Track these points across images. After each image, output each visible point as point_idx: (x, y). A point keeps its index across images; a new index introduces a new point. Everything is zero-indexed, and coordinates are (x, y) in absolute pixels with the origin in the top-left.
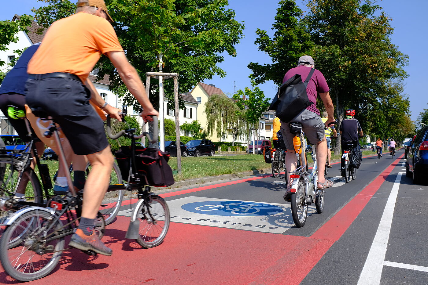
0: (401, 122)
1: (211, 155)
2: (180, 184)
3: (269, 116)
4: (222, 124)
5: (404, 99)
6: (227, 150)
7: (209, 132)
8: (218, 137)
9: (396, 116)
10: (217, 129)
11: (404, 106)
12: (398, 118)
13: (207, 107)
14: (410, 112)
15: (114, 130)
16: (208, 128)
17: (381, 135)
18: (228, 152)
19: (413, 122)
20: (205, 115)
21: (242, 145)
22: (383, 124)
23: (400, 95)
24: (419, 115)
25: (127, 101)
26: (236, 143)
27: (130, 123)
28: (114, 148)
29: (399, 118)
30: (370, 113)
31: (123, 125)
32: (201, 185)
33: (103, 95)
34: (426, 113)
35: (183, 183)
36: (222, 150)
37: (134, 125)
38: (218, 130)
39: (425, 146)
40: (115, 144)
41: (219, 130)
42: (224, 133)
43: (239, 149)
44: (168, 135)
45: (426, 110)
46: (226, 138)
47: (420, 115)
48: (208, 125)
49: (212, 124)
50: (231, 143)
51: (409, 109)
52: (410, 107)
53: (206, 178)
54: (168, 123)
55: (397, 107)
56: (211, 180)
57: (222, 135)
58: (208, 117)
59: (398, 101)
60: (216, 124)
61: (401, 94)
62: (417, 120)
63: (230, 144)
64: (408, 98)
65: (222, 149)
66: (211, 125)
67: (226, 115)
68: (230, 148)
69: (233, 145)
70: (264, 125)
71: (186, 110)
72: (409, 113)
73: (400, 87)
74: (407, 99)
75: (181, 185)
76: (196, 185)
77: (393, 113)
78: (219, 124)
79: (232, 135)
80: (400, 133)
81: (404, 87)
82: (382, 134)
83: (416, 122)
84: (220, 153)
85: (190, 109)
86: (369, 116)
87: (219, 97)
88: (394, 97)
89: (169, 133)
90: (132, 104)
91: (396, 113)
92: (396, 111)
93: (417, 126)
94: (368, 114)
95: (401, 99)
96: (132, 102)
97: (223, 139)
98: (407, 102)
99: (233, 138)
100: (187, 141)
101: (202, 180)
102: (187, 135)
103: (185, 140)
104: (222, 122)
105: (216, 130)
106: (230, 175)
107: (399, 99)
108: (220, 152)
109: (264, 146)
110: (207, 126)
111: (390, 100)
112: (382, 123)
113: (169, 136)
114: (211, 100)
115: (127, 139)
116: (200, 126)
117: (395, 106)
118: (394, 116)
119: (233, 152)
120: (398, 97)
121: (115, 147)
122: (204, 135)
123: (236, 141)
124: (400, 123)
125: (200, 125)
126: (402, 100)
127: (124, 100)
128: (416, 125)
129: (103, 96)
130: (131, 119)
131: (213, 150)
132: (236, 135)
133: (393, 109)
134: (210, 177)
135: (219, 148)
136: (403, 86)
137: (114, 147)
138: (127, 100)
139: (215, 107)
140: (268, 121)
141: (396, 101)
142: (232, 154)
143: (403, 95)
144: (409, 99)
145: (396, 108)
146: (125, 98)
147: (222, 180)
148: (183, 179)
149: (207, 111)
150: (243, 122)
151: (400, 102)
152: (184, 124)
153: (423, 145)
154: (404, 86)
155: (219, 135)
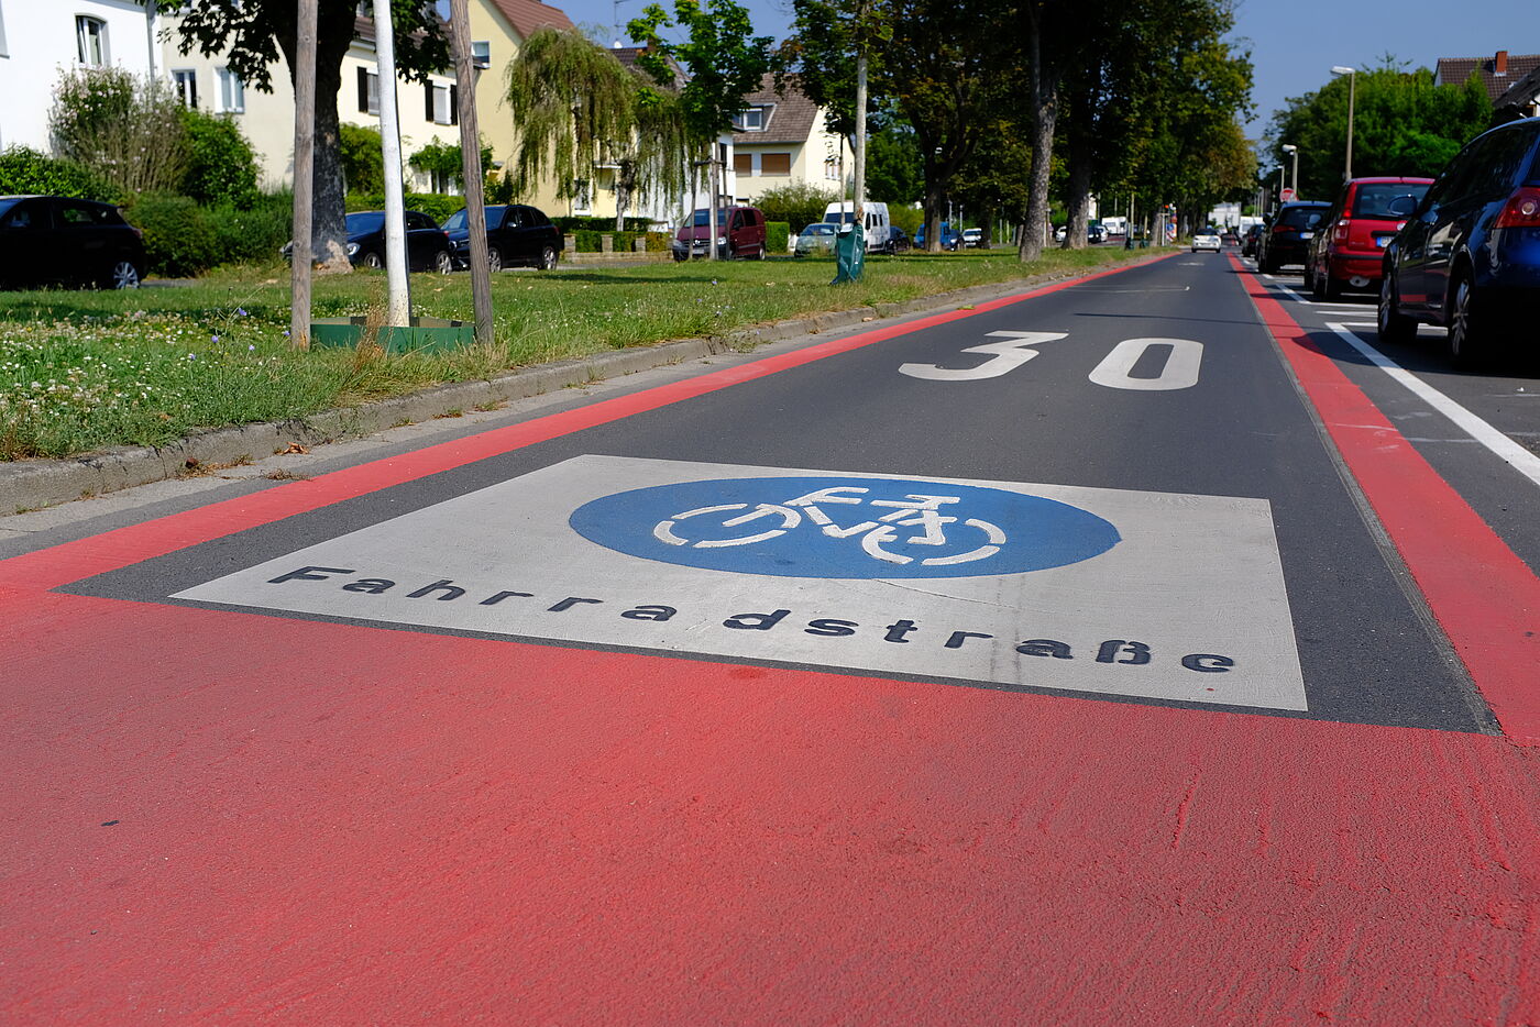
0: (1221, 143)
1: (544, 267)
2: (500, 388)
3: (745, 118)
4: (576, 147)
5: (1233, 55)
6: (599, 248)
7: (523, 178)
8: (560, 195)
9: (1206, 120)
10: (558, 168)
11: (1232, 83)
12: (1211, 127)
13: (516, 78)
14: (1253, 106)
15: (148, 170)
16: (523, 161)
17: (1153, 190)
18: (604, 253)
19: (1251, 142)
20: (508, 111)
21: (654, 228)
22: (1164, 148)
23: (1220, 41)
24: (1270, 121)
25: (195, 36)
26: (629, 222)
27: (212, 142)
28: (154, 243)
29: (1217, 129)
30: (1141, 102)
31: (185, 152)
32: (593, 390)
33: (90, 24)
34: (1292, 112)
35: (511, 385)
36: (578, 249)
37: (229, 150)
38: (560, 171)
39: (1528, 209)
40: (158, 227)
41: (565, 170)
42: (582, 184)
43: (641, 242)
44: (367, 189)
45: (1293, 100)
46: (590, 199)
47: (1274, 119)
48: (521, 147)
49: (535, 145)
50: (609, 220)
51: (1250, 96)
52: (1253, 85)
53: (605, 361)
54: (364, 143)
55: (1210, 87)
56: (627, 368)
57: (577, 190)
58: (519, 119)
59: (1214, 63)
60: (552, 145)
61: (1224, 38)
62: (1263, 139)
63: (606, 225)
64: (1248, 55)
65: (581, 244)
66: (531, 149)
67: (592, 112)
68: (608, 240)
69: (620, 228)
70: (730, 151)
71: (435, 90)
72: (1249, 109)
73: (1224, 13)
74: (1244, 57)
75: (504, 396)
76: (569, 395)
77: (1194, 110)
78: (564, 151)
79: (614, 190)
80: (1207, 184)
81: (1236, 13)
82: (1157, 185)
83: (1260, 145)
84: (574, 258)
85: (449, 89)
86: (1138, 115)
87: (561, 38)
88: (1201, 49)
89: (369, 183)
90: (220, 46)
91: (1207, 109)
92: (1206, 101)
93: (1261, 160)
94: (1135, 103)
95: (1223, 56)
96: (222, 37)
97: (580, 205)
98: (1243, 68)
99: (620, 200)
100: (444, 212)
101: (589, 369)
102: (441, 191)
103: (438, 208)
104: (575, 139)
105: (551, 172)
106: (697, 341)
107: (1218, 58)
108: (573, 253)
109: (737, 229)
110: (517, 156)
111: (1186, 60)
112: (1162, 143)
113: (373, 193)
114: (532, 53)
115: (205, 205)
116: (490, 156)
117: (1202, 83)
118: (1200, 120)
119: (619, 253)
120: (1216, 49)
121: (159, 239)
122: (506, 191)
123: (628, 214)
124: (1218, 145)
125: (493, 153)
126: (1228, 59)
127: (182, 30)
128: (1259, 154)
129: (86, 28)
130: (215, 125)
131: (549, 245)
132: (630, 188)
133: (1196, 95)
134: (618, 356)
135: (570, 241)
136: (1232, 5)
137: (154, 239)
138: (199, 29)
139: (547, 81)
140: (741, 138)
141: (1208, 65)
142: (621, 262)
143: (1232, 41)
144: (1252, 56)
145: (1205, 92)
146: (187, 24)
147: (672, 368)
148: (506, 367)
149: (515, 96)
150: (656, 138)
151: (1220, 68)
152: (428, 147)
153: (1515, 204)
154: (1236, 6)
155: (567, 189)
